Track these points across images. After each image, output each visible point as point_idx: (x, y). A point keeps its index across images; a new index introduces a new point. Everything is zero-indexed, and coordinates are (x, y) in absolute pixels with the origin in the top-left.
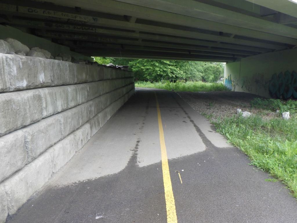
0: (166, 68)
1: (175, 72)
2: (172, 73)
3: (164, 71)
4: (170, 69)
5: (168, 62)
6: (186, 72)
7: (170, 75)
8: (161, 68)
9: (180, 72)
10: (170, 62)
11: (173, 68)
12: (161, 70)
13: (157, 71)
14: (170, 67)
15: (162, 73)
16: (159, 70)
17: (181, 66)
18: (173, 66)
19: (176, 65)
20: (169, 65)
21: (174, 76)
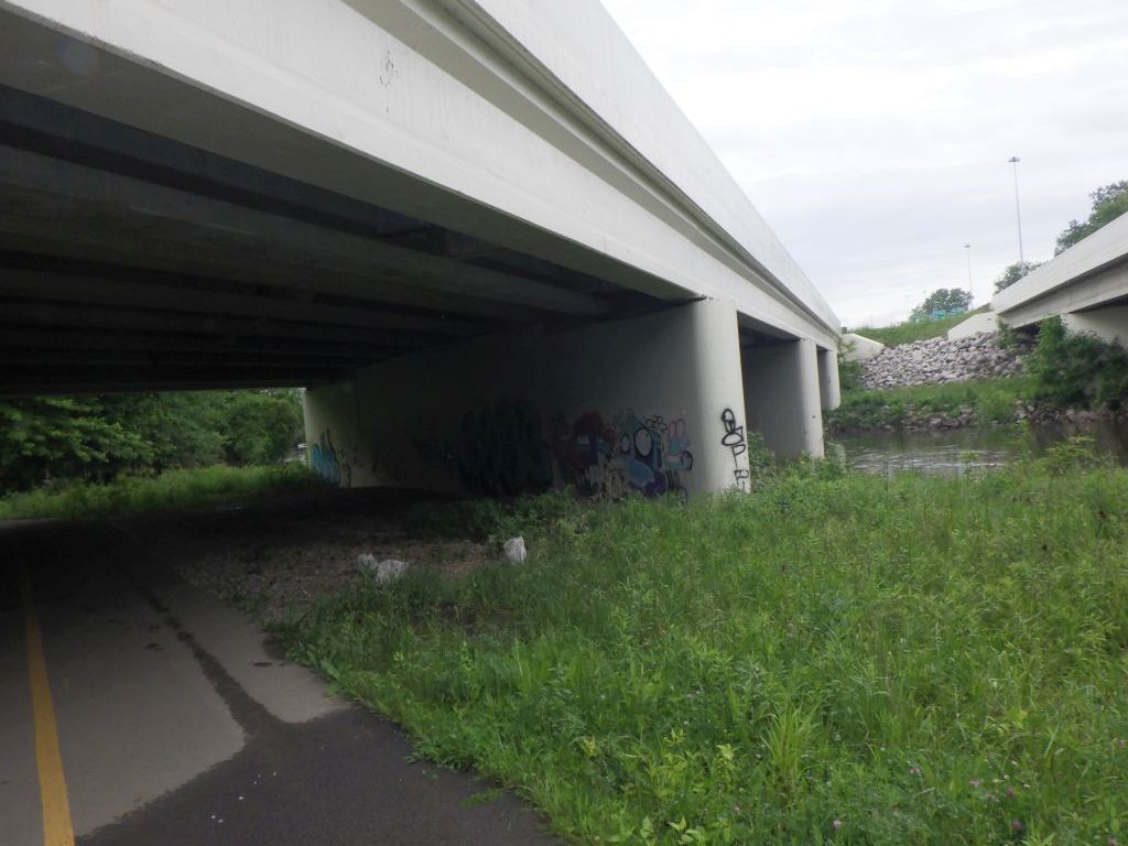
0: (59, 427)
1: (102, 440)
2: (94, 445)
3: (53, 443)
4: (80, 428)
5: (67, 404)
6: (152, 437)
7: (83, 455)
8: (35, 430)
9: (126, 438)
10: (78, 401)
11: (92, 424)
12: (40, 438)
13: (17, 445)
14: (81, 422)
15: (43, 451)
16: (29, 440)
17: (128, 415)
18: (90, 415)
19: (104, 413)
20: (75, 415)
21: (102, 456)
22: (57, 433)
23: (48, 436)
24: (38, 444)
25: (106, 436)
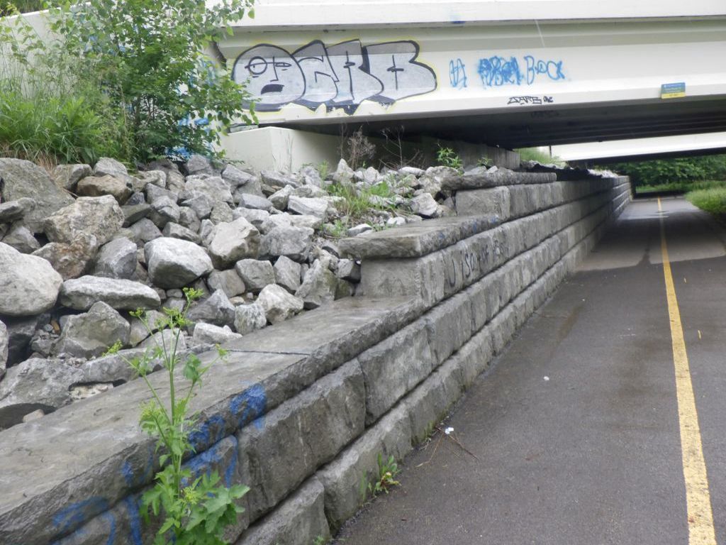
0: (672, 166)
1: (687, 170)
2: (684, 171)
3: (670, 171)
4: (680, 166)
7: (679, 174)
8: (666, 167)
9: (695, 169)
11: (683, 164)
12: (666, 169)
13: (658, 172)
14: (679, 164)
15: (666, 173)
16: (663, 170)
18: (684, 161)
20: (678, 161)
21: (685, 175)
22: (671, 168)
23: (669, 169)
24: (665, 171)
25: (688, 168)
